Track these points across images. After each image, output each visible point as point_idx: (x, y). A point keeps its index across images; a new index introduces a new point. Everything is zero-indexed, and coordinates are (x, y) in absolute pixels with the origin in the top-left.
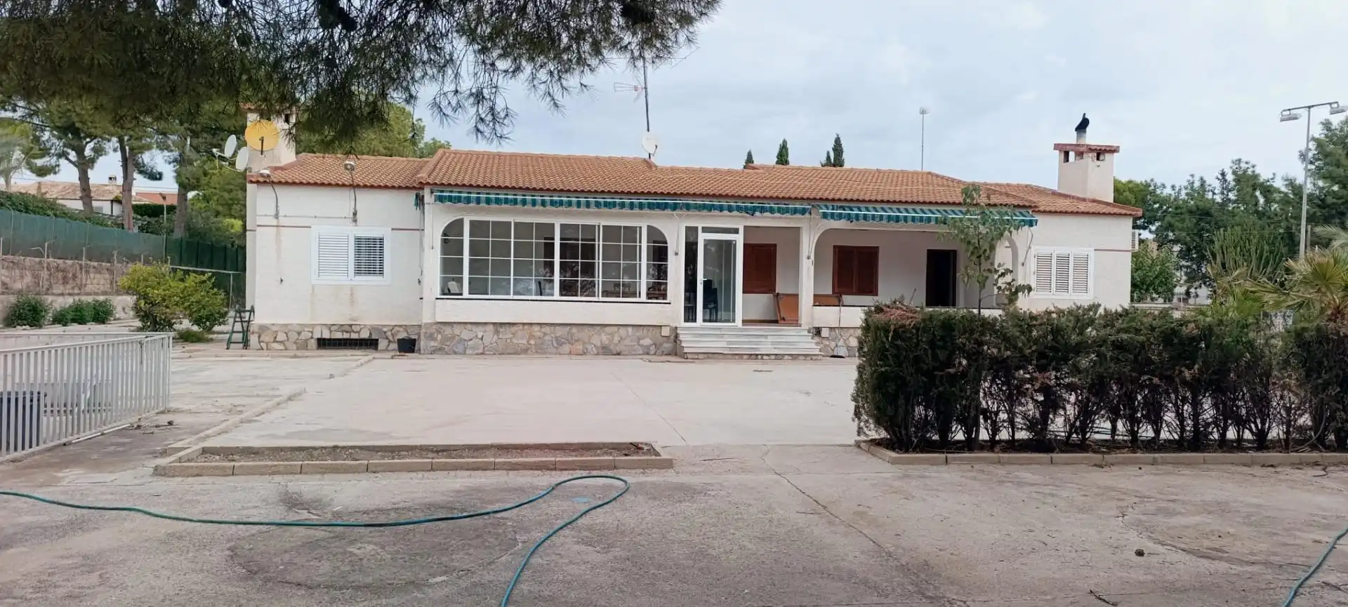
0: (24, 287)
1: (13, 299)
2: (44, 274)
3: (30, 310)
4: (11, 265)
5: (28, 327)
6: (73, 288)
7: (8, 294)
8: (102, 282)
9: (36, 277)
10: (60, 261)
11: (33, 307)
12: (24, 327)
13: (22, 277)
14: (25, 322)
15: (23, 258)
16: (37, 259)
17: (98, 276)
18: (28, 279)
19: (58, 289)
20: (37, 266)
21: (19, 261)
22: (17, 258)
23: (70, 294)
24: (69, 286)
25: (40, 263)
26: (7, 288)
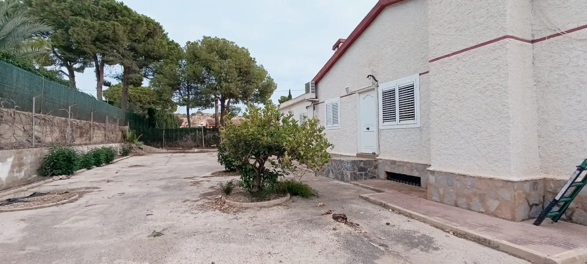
0: (54, 140)
1: (46, 151)
2: (68, 130)
3: (64, 160)
4: (43, 121)
5: (64, 176)
6: (86, 140)
7: (41, 146)
8: (101, 135)
9: (62, 132)
10: (78, 121)
11: (67, 157)
12: (61, 177)
13: (52, 132)
14: (60, 171)
15: (52, 116)
16: (63, 119)
17: (99, 132)
18: (56, 134)
19: (78, 141)
20: (63, 124)
21: (49, 119)
22: (48, 117)
23: (86, 144)
24: (84, 139)
25: (66, 121)
26: (40, 142)
